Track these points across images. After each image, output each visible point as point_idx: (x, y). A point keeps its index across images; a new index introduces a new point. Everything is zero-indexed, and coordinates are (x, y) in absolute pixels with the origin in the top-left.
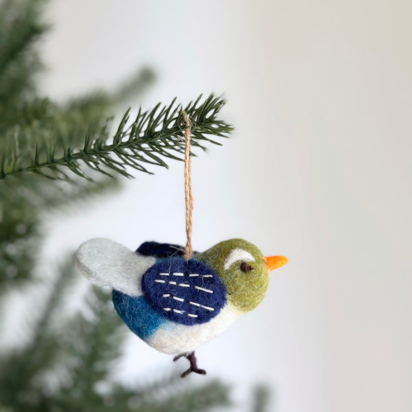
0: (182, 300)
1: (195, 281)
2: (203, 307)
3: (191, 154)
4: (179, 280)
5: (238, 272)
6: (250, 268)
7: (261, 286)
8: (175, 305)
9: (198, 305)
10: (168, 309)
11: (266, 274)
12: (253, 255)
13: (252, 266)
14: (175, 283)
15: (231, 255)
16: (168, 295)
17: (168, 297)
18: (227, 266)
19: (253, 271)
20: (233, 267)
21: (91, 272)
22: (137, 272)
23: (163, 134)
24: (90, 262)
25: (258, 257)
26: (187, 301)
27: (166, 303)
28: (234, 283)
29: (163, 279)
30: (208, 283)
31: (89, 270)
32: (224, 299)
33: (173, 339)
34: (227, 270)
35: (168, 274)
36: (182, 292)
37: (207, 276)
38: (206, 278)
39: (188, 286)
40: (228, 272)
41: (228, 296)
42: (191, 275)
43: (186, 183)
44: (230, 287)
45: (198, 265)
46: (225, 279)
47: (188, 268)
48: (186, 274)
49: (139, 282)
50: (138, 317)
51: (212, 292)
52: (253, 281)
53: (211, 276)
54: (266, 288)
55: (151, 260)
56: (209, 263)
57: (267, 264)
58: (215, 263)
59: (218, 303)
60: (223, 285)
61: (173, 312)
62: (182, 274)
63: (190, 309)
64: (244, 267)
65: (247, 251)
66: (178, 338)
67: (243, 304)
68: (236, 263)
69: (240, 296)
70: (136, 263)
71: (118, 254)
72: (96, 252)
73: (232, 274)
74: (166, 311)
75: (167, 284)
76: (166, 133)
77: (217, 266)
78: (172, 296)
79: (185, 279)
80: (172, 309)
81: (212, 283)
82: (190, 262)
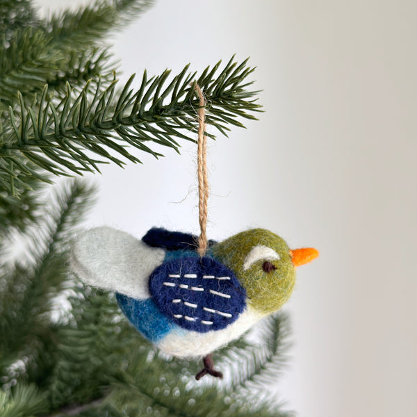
0: (195, 306)
1: (209, 284)
2: (219, 313)
3: (205, 134)
4: (192, 282)
5: (260, 272)
6: (274, 268)
7: (286, 287)
8: (188, 311)
9: (213, 311)
10: (179, 316)
11: (292, 273)
12: (277, 251)
13: (277, 265)
14: (186, 287)
15: (251, 253)
16: (179, 301)
17: (178, 303)
18: (247, 266)
19: (277, 271)
20: (254, 267)
21: (91, 273)
22: (143, 270)
23: (172, 110)
24: (89, 260)
25: (284, 254)
26: (200, 307)
27: (176, 309)
28: (254, 285)
29: (173, 282)
30: (225, 286)
31: (87, 270)
32: (243, 304)
33: (185, 344)
34: (247, 271)
35: (178, 276)
36: (194, 297)
37: (224, 278)
38: (222, 280)
39: (202, 289)
40: (248, 273)
41: (247, 301)
42: (205, 277)
43: (199, 170)
44: (250, 290)
45: (214, 264)
46: (244, 281)
47: (202, 268)
48: (200, 275)
49: (146, 283)
50: (145, 320)
51: (229, 297)
52: (277, 283)
53: (228, 278)
54: (291, 288)
55: (159, 254)
56: (226, 262)
57: (293, 260)
58: (233, 262)
59: (236, 309)
60: (242, 288)
61: (184, 320)
62: (194, 276)
63: (204, 316)
64: (267, 267)
65: (271, 247)
66: (191, 344)
67: (265, 308)
68: (257, 263)
69: (261, 300)
70: (141, 259)
71: (122, 247)
72: (96, 246)
73: (253, 275)
74: (177, 318)
75: (177, 288)
76: (176, 109)
77: (236, 265)
78: (183, 301)
79: (198, 282)
80: (184, 316)
81: (229, 286)
82: (205, 260)
